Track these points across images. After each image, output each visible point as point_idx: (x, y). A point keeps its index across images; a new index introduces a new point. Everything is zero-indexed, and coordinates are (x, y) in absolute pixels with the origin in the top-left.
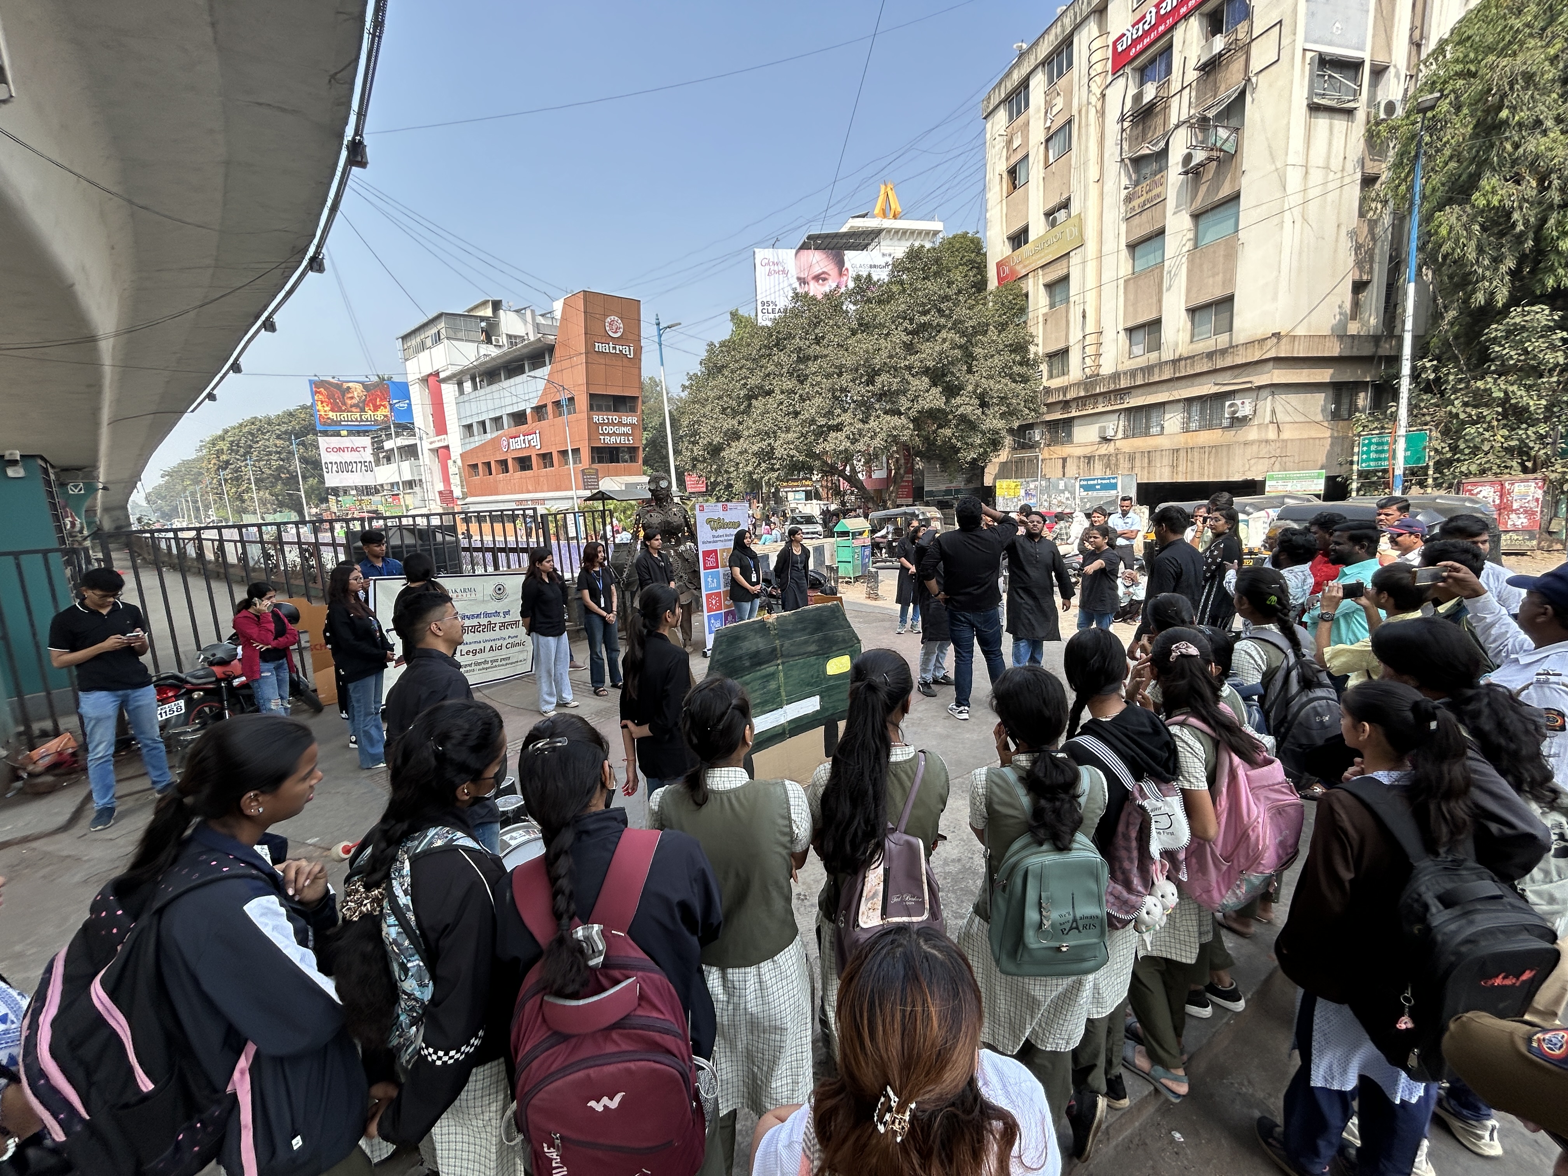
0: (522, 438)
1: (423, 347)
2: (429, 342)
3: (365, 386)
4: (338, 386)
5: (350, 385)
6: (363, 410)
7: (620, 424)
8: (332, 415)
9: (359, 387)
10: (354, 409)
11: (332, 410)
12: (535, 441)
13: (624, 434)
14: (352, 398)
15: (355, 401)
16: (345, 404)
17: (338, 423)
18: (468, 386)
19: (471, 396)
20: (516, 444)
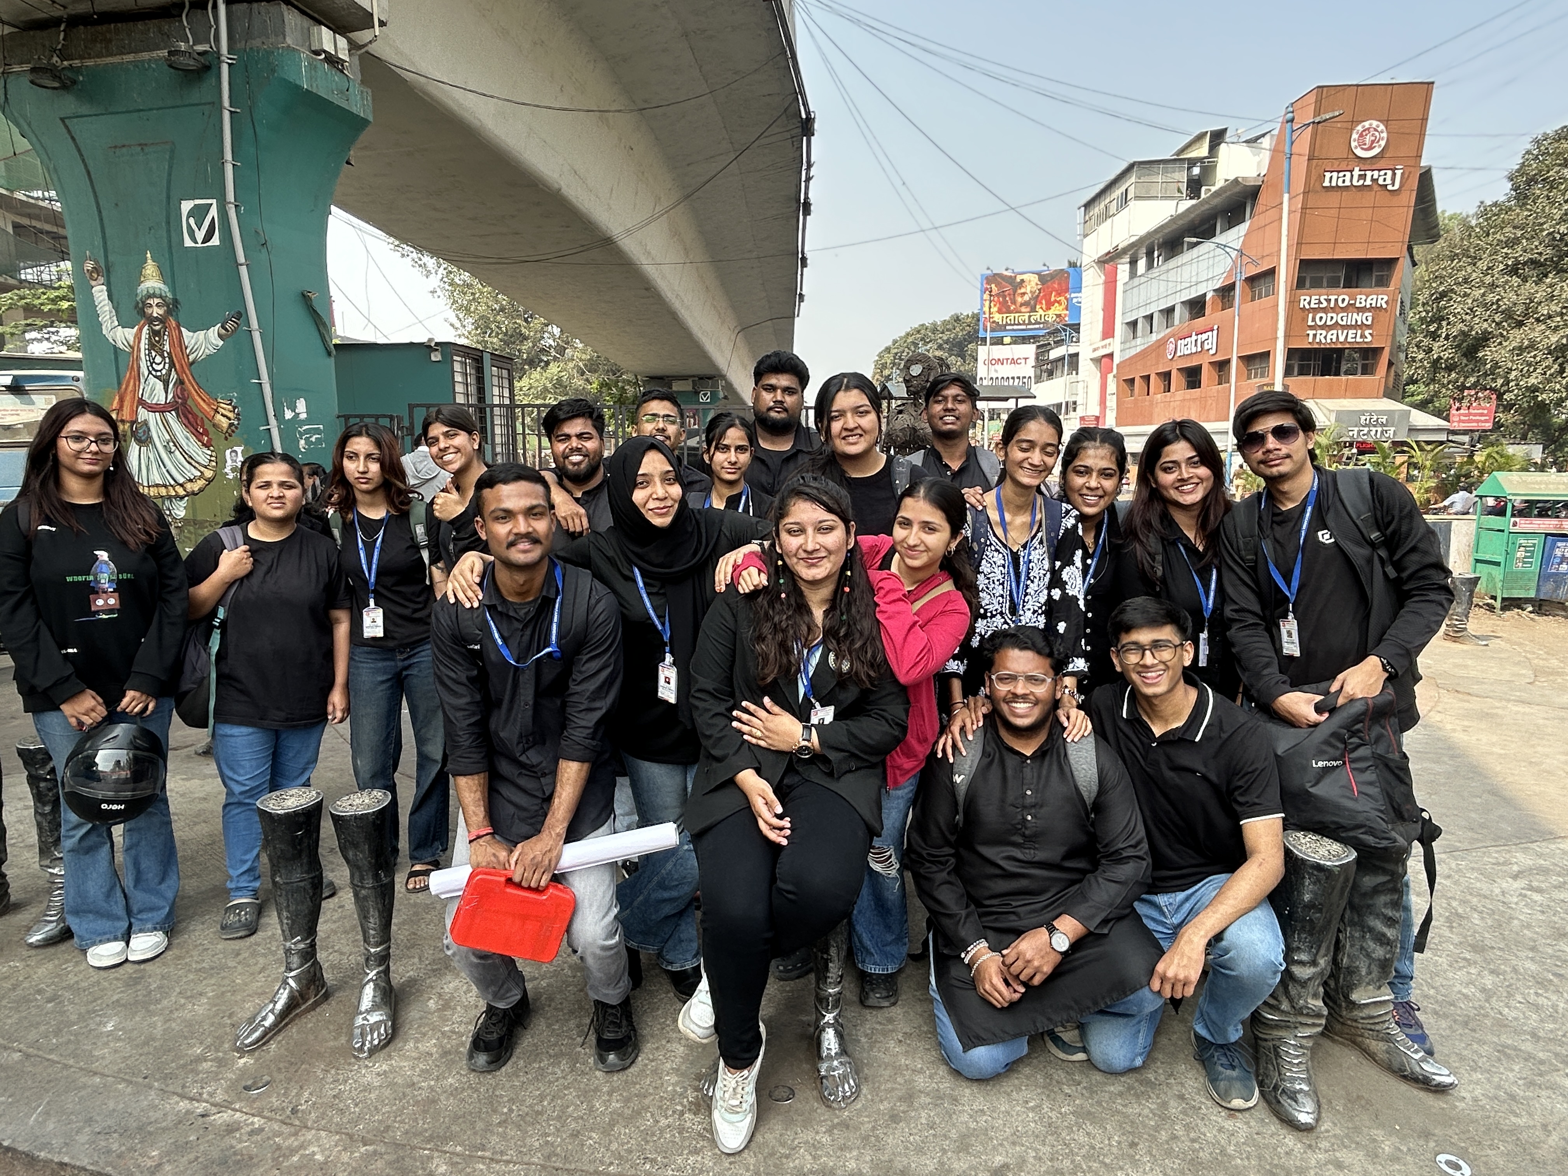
0: (1194, 337)
1: (1106, 215)
2: (1113, 208)
3: (1042, 278)
4: (1011, 280)
5: (1025, 277)
6: (1034, 310)
7: (1351, 308)
8: (997, 317)
9: (1035, 279)
10: (1023, 309)
11: (1000, 311)
12: (1210, 341)
13: (1355, 327)
14: (1024, 294)
15: (1026, 298)
16: (1014, 302)
17: (1002, 327)
18: (1142, 264)
19: (1143, 279)
20: (1187, 347)
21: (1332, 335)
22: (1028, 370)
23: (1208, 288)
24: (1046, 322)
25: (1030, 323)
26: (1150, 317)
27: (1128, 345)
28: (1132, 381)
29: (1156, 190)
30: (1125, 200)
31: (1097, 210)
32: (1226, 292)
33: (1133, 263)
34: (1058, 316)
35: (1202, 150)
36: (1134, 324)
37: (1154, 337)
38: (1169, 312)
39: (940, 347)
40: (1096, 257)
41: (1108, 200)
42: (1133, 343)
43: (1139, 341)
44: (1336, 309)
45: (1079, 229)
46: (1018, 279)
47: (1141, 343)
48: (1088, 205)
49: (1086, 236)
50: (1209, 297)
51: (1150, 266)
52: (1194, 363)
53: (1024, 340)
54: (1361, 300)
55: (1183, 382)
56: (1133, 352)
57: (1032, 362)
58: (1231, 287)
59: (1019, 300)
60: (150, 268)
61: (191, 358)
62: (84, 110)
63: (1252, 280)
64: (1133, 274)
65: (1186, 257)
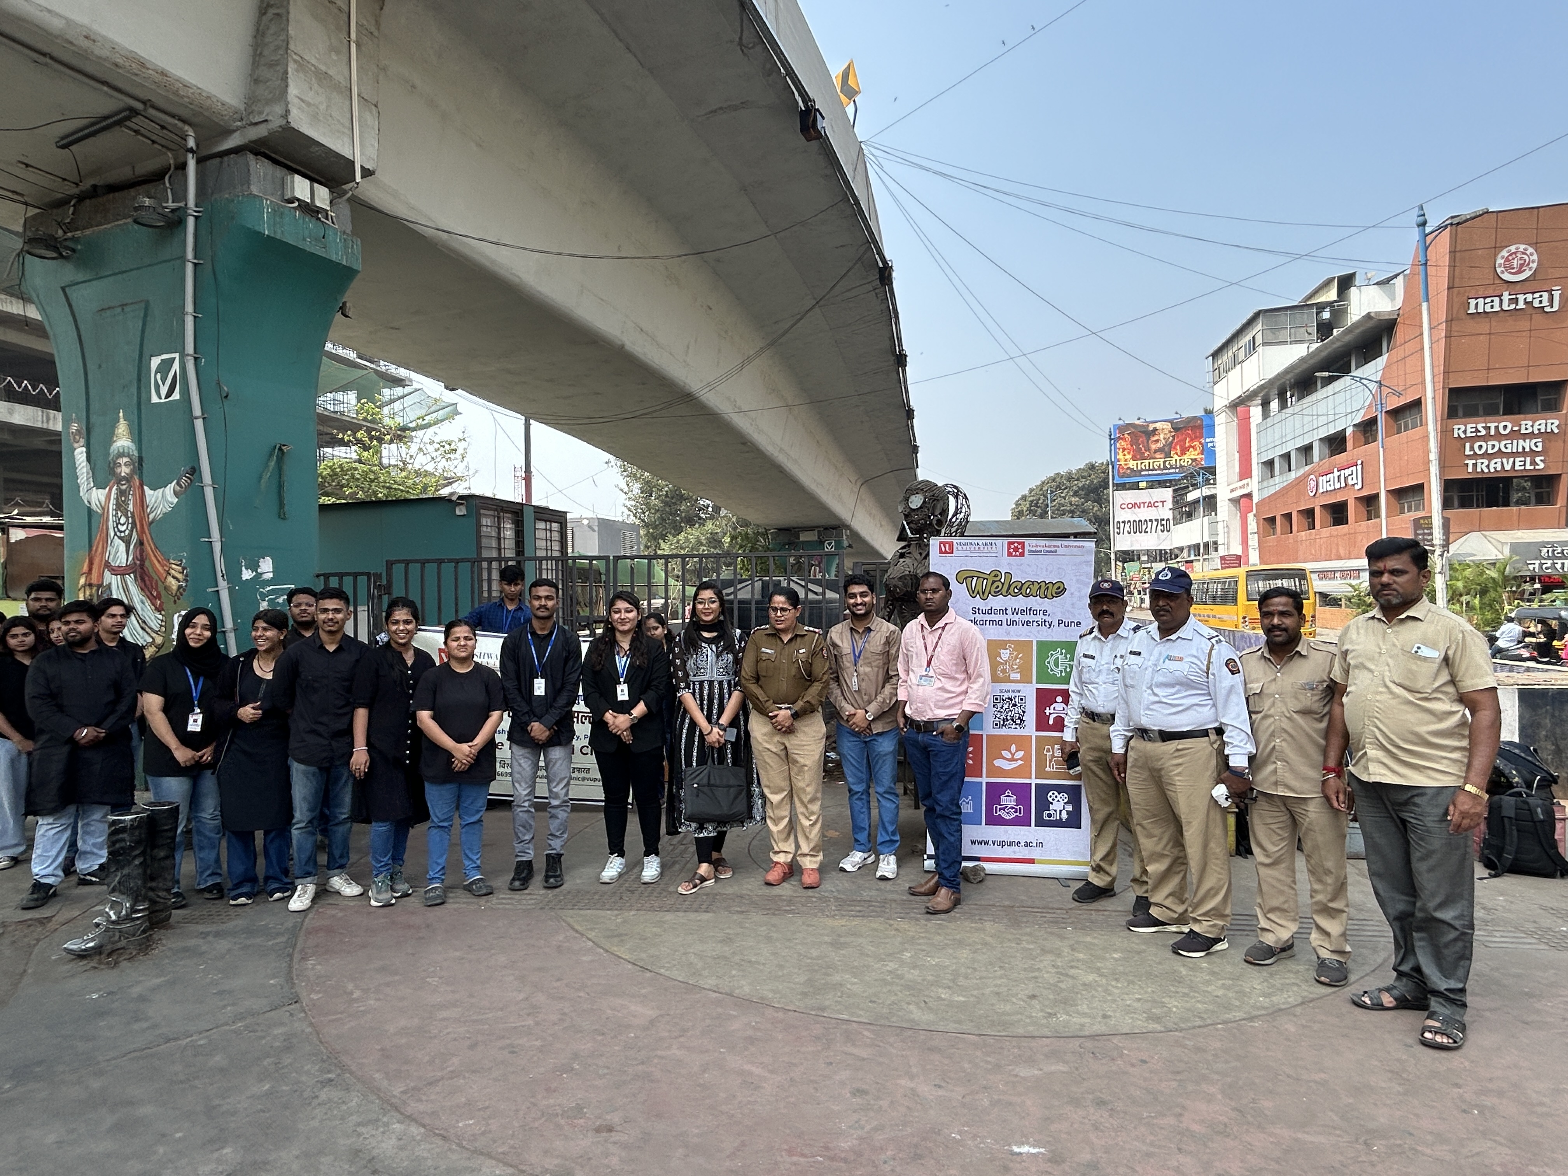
0: (1336, 474)
1: (1235, 362)
2: (1241, 355)
3: (1175, 426)
5: (1158, 425)
6: (1168, 455)
7: (1516, 435)
8: (1132, 464)
9: (1168, 426)
10: (1158, 455)
11: (1134, 458)
12: (1355, 476)
13: (1524, 453)
14: (1157, 441)
15: (1160, 445)
16: (1148, 449)
17: (1138, 473)
18: (1274, 405)
19: (1277, 419)
20: (1328, 483)
21: (1495, 465)
22: (1166, 513)
23: (1347, 424)
24: (1181, 466)
25: (1165, 468)
26: (1287, 457)
27: (1265, 484)
28: (1272, 520)
29: (1285, 335)
30: (1253, 346)
31: (1226, 358)
32: (1367, 428)
33: (1265, 404)
34: (1194, 460)
35: (1332, 295)
36: (1270, 464)
37: (1293, 475)
38: (1307, 450)
39: (1076, 494)
40: (1227, 403)
41: (1235, 349)
42: (1271, 481)
43: (1277, 479)
44: (1499, 436)
45: (1209, 378)
46: (1151, 427)
47: (1280, 481)
48: (1215, 355)
49: (1215, 384)
50: (1349, 431)
51: (1283, 405)
52: (1339, 499)
53: (1161, 484)
54: (1527, 425)
55: (1329, 519)
56: (1272, 491)
57: (1169, 504)
58: (1373, 422)
59: (1154, 447)
60: (122, 428)
61: (151, 517)
62: (80, 277)
63: (1396, 414)
64: (1266, 413)
65: (1322, 393)
